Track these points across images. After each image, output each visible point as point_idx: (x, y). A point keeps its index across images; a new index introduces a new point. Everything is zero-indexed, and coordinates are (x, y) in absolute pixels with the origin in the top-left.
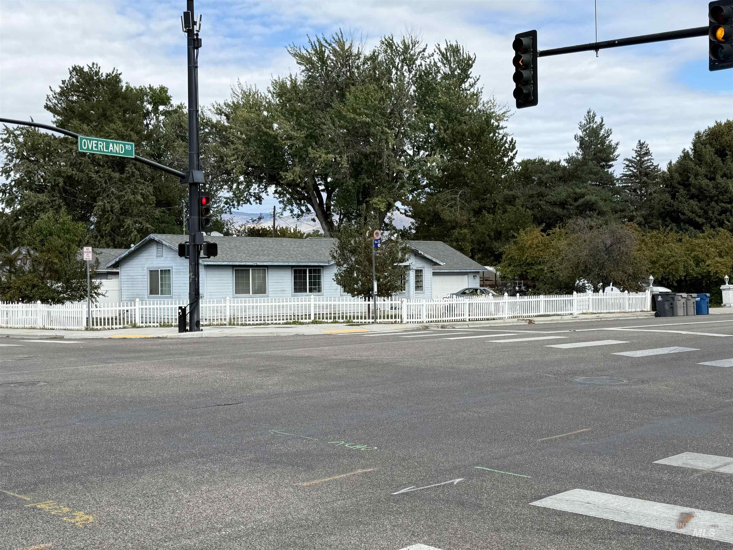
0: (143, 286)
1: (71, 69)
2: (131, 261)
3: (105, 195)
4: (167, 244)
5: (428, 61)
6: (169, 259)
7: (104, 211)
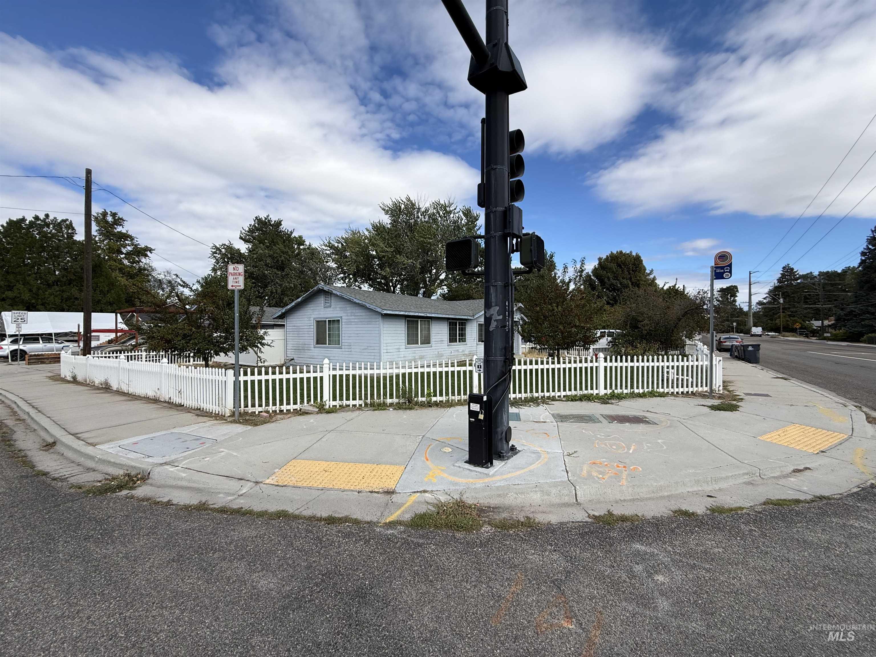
0: (308, 335)
1: (255, 219)
2: (298, 312)
3: (273, 284)
4: (338, 294)
5: (457, 215)
6: (338, 309)
7: (272, 292)
